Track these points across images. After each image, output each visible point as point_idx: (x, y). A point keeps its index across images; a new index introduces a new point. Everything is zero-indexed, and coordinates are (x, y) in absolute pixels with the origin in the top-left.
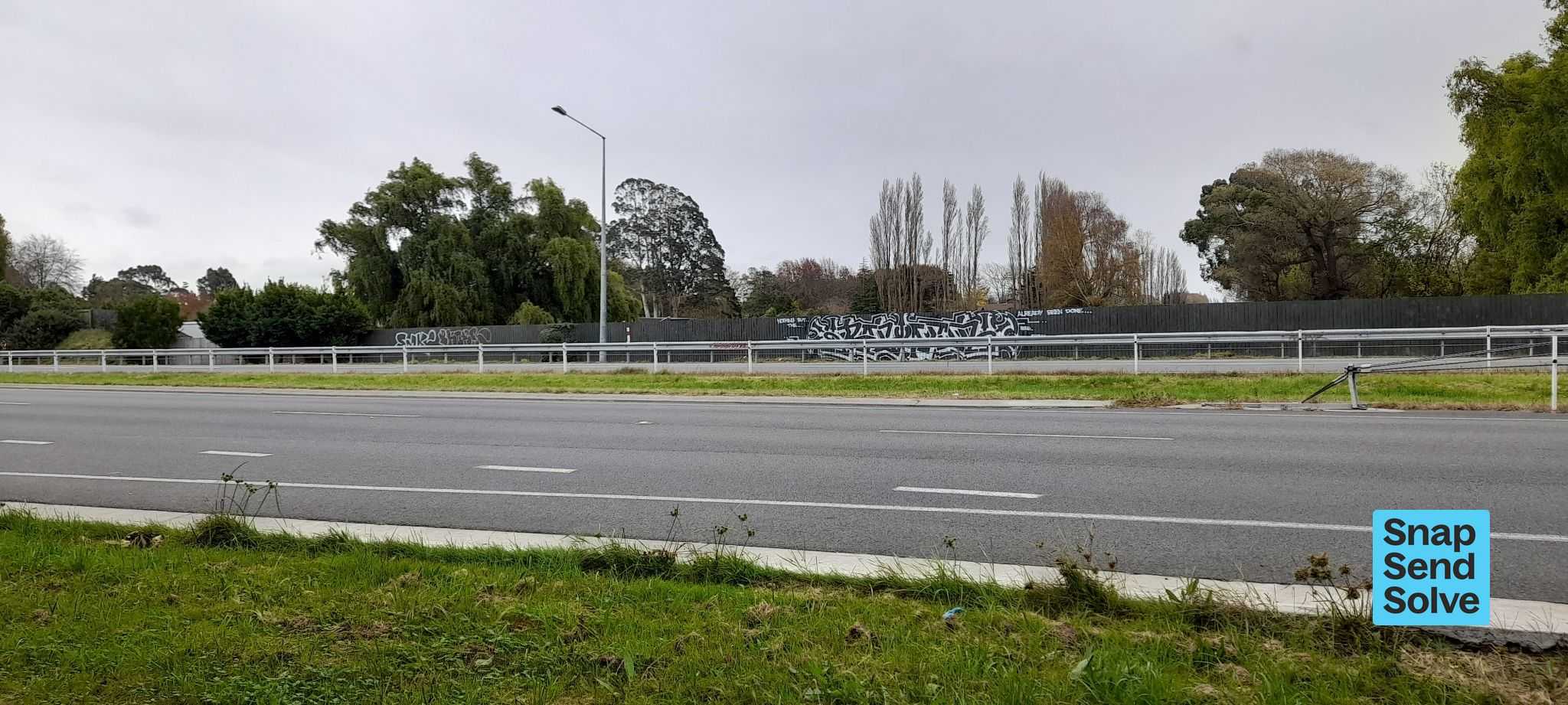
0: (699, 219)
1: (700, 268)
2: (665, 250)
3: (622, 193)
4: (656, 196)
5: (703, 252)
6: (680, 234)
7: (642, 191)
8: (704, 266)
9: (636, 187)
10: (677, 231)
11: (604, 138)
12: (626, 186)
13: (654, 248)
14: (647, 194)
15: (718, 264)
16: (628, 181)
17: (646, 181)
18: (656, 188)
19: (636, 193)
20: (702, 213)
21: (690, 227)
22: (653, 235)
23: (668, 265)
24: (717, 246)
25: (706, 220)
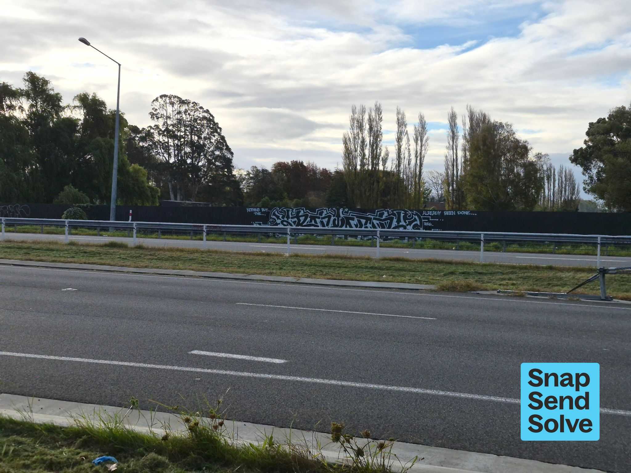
0: (215, 128)
1: (214, 165)
2: (188, 150)
3: (157, 105)
4: (183, 108)
5: (217, 153)
6: (200, 138)
7: (172, 104)
8: (217, 163)
9: (168, 101)
10: (198, 136)
11: (120, 65)
12: (160, 100)
13: (179, 148)
14: (176, 107)
15: (228, 163)
16: (161, 97)
17: (175, 97)
18: (183, 102)
19: (168, 105)
20: (217, 123)
21: (208, 134)
22: (179, 138)
23: (189, 161)
24: (228, 149)
25: (220, 129)
